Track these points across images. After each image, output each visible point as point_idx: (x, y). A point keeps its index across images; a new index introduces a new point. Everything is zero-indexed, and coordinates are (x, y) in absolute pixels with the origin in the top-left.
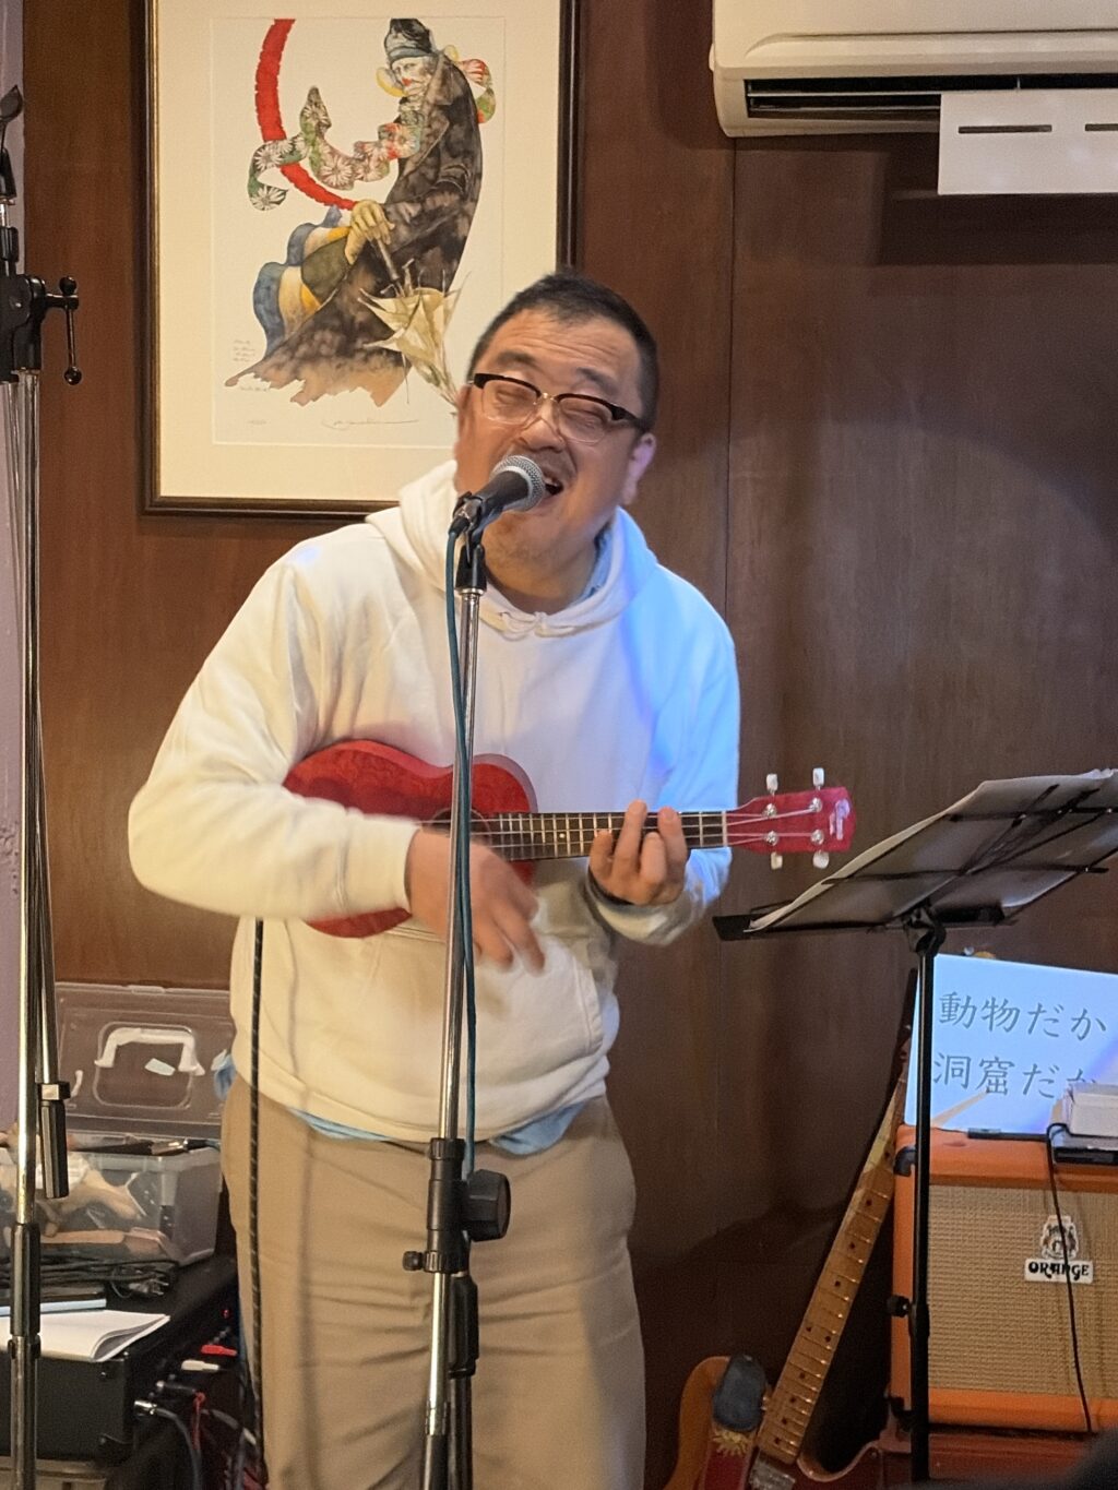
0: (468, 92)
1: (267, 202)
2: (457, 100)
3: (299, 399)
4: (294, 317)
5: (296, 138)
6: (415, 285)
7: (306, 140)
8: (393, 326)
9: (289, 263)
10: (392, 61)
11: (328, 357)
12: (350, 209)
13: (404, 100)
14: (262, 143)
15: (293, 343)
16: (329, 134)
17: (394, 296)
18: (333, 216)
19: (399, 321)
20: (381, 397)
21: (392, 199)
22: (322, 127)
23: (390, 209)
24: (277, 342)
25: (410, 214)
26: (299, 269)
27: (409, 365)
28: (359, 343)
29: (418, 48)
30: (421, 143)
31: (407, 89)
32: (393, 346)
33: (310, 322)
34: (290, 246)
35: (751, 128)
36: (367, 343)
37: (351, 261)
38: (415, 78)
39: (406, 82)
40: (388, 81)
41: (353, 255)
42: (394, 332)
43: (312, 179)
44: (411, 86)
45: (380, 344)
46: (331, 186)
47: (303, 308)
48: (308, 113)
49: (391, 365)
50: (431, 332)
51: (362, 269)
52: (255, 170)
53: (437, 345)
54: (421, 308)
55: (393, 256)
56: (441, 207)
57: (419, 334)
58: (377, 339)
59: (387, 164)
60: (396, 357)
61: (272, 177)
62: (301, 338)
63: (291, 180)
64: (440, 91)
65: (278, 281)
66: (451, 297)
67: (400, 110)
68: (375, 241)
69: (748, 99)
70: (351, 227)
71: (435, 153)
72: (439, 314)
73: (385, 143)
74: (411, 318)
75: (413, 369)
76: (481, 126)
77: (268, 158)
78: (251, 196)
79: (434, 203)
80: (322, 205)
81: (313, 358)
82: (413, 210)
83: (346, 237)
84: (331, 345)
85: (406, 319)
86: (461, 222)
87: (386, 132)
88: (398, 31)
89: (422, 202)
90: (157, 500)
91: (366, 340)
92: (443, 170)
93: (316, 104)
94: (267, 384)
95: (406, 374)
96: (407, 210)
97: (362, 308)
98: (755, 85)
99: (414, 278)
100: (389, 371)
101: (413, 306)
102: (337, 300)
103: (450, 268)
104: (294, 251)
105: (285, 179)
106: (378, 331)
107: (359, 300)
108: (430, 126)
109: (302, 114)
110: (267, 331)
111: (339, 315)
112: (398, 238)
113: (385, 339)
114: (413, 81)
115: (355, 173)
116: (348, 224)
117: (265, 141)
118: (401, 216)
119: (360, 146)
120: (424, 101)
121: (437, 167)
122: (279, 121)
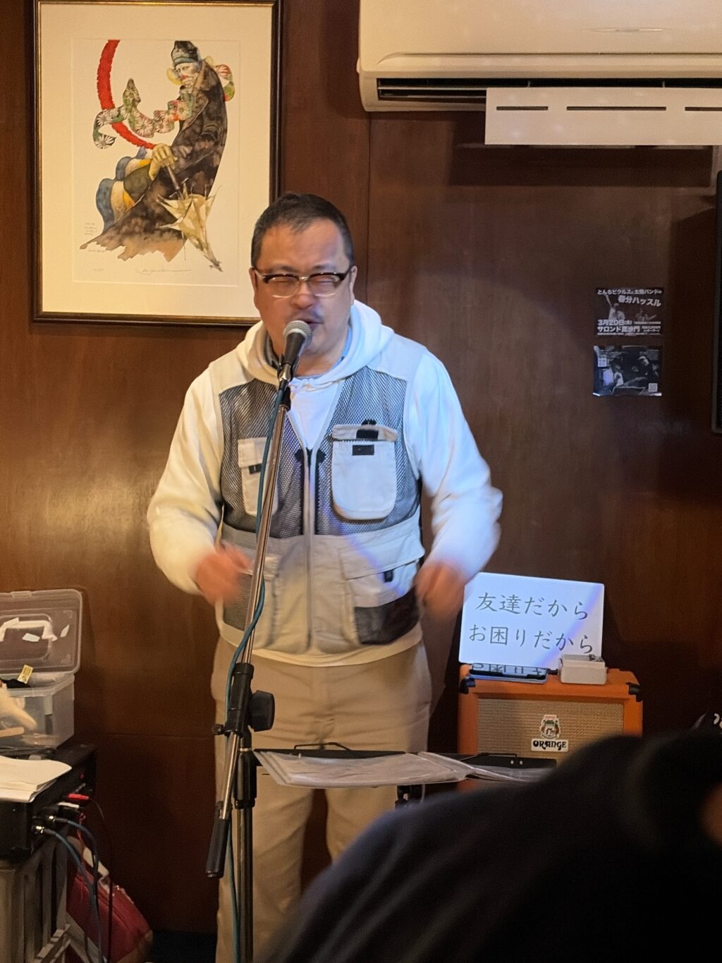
0: (219, 83)
1: (104, 144)
2: (214, 87)
3: (123, 256)
4: (120, 210)
5: (120, 108)
6: (189, 193)
7: (126, 109)
8: (176, 216)
9: (116, 179)
10: (175, 65)
11: (140, 233)
12: (152, 148)
13: (182, 88)
14: (101, 110)
15: (120, 224)
16: (139, 106)
17: (176, 198)
18: (142, 153)
19: (180, 213)
20: (170, 256)
21: (176, 143)
22: (135, 102)
23: (175, 149)
24: (110, 223)
25: (185, 152)
26: (122, 183)
27: (186, 238)
28: (157, 226)
29: (190, 58)
30: (193, 112)
31: (184, 81)
32: (176, 227)
33: (128, 214)
34: (117, 169)
35: (380, 106)
36: (162, 225)
37: (152, 178)
38: (189, 75)
39: (184, 77)
40: (174, 76)
41: (153, 175)
42: (176, 220)
43: (129, 132)
44: (187, 79)
45: (169, 226)
46: (141, 135)
47: (125, 206)
48: (127, 93)
49: (176, 238)
50: (198, 219)
51: (159, 183)
52: (97, 125)
53: (202, 227)
54: (192, 205)
55: (176, 175)
56: (204, 148)
57: (192, 221)
58: (167, 224)
59: (173, 124)
60: (178, 234)
62: (123, 221)
63: (118, 132)
64: (203, 83)
65: (110, 190)
66: (209, 200)
67: (180, 92)
68: (166, 167)
69: (378, 90)
70: (152, 160)
71: (200, 117)
72: (203, 209)
73: (172, 111)
74: (187, 211)
75: (188, 241)
76: (227, 103)
77: (104, 119)
78: (95, 140)
79: (200, 147)
80: (136, 146)
81: (130, 234)
82: (188, 150)
83: (149, 165)
84: (140, 227)
85: (184, 212)
86: (215, 157)
87: (173, 105)
88: (179, 48)
89: (192, 145)
90: (40, 314)
91: (161, 223)
92: (205, 128)
93: (132, 88)
94: (105, 248)
95: (184, 244)
96: (184, 150)
97: (159, 205)
98: (382, 81)
99: (189, 187)
100: (175, 241)
101: (188, 204)
102: (144, 201)
103: (209, 182)
104: (119, 172)
105: (115, 132)
106: (168, 218)
107: (157, 201)
108: (197, 102)
109: (124, 94)
110: (104, 219)
111: (146, 209)
112: (179, 165)
113: (172, 223)
114: (187, 77)
115: (154, 129)
116: (150, 158)
117: (103, 108)
118: (181, 153)
119: (157, 113)
120: (194, 88)
121: (201, 126)
122: (110, 98)
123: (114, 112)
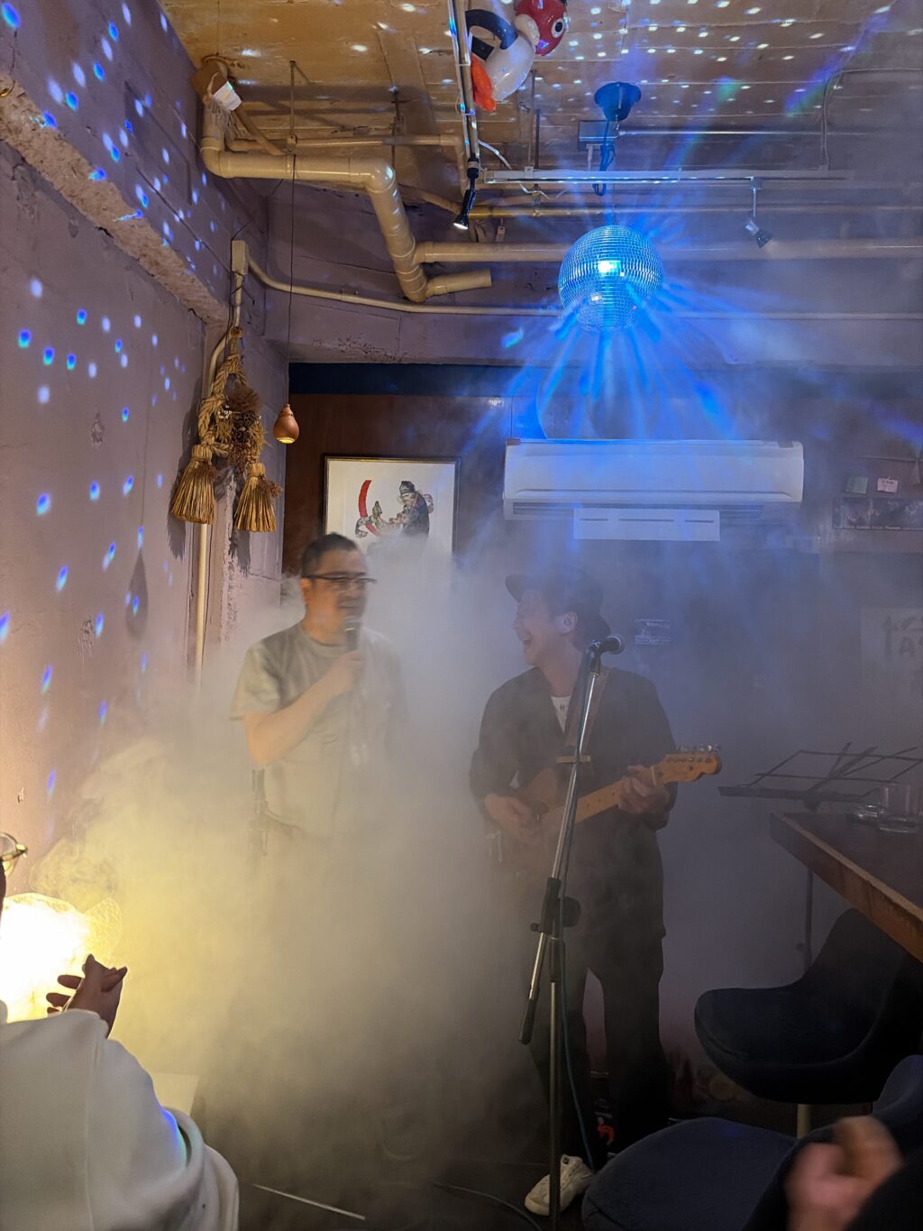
0: (425, 505)
1: (361, 536)
2: (422, 506)
7: (374, 517)
10: (402, 494)
13: (405, 506)
16: (381, 516)
22: (379, 513)
29: (410, 490)
35: (513, 517)
39: (405, 501)
40: (401, 500)
44: (408, 502)
52: (358, 526)
59: (400, 524)
61: (363, 528)
64: (416, 503)
67: (404, 509)
69: (513, 508)
71: (415, 521)
73: (399, 519)
76: (430, 515)
87: (399, 515)
88: (404, 485)
93: (377, 506)
108: (412, 513)
114: (408, 500)
115: (389, 528)
119: (391, 520)
120: (411, 506)
122: (366, 511)
123: (367, 519)
